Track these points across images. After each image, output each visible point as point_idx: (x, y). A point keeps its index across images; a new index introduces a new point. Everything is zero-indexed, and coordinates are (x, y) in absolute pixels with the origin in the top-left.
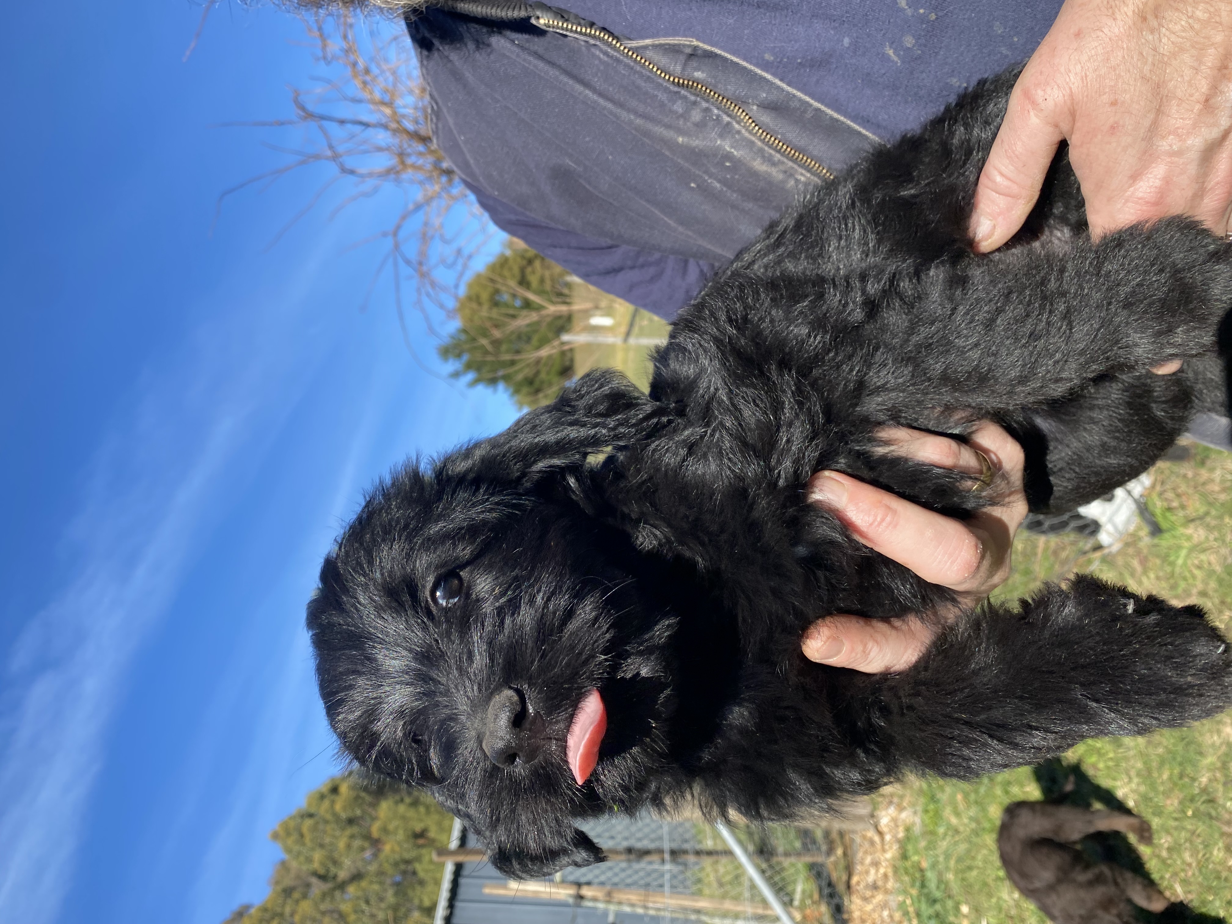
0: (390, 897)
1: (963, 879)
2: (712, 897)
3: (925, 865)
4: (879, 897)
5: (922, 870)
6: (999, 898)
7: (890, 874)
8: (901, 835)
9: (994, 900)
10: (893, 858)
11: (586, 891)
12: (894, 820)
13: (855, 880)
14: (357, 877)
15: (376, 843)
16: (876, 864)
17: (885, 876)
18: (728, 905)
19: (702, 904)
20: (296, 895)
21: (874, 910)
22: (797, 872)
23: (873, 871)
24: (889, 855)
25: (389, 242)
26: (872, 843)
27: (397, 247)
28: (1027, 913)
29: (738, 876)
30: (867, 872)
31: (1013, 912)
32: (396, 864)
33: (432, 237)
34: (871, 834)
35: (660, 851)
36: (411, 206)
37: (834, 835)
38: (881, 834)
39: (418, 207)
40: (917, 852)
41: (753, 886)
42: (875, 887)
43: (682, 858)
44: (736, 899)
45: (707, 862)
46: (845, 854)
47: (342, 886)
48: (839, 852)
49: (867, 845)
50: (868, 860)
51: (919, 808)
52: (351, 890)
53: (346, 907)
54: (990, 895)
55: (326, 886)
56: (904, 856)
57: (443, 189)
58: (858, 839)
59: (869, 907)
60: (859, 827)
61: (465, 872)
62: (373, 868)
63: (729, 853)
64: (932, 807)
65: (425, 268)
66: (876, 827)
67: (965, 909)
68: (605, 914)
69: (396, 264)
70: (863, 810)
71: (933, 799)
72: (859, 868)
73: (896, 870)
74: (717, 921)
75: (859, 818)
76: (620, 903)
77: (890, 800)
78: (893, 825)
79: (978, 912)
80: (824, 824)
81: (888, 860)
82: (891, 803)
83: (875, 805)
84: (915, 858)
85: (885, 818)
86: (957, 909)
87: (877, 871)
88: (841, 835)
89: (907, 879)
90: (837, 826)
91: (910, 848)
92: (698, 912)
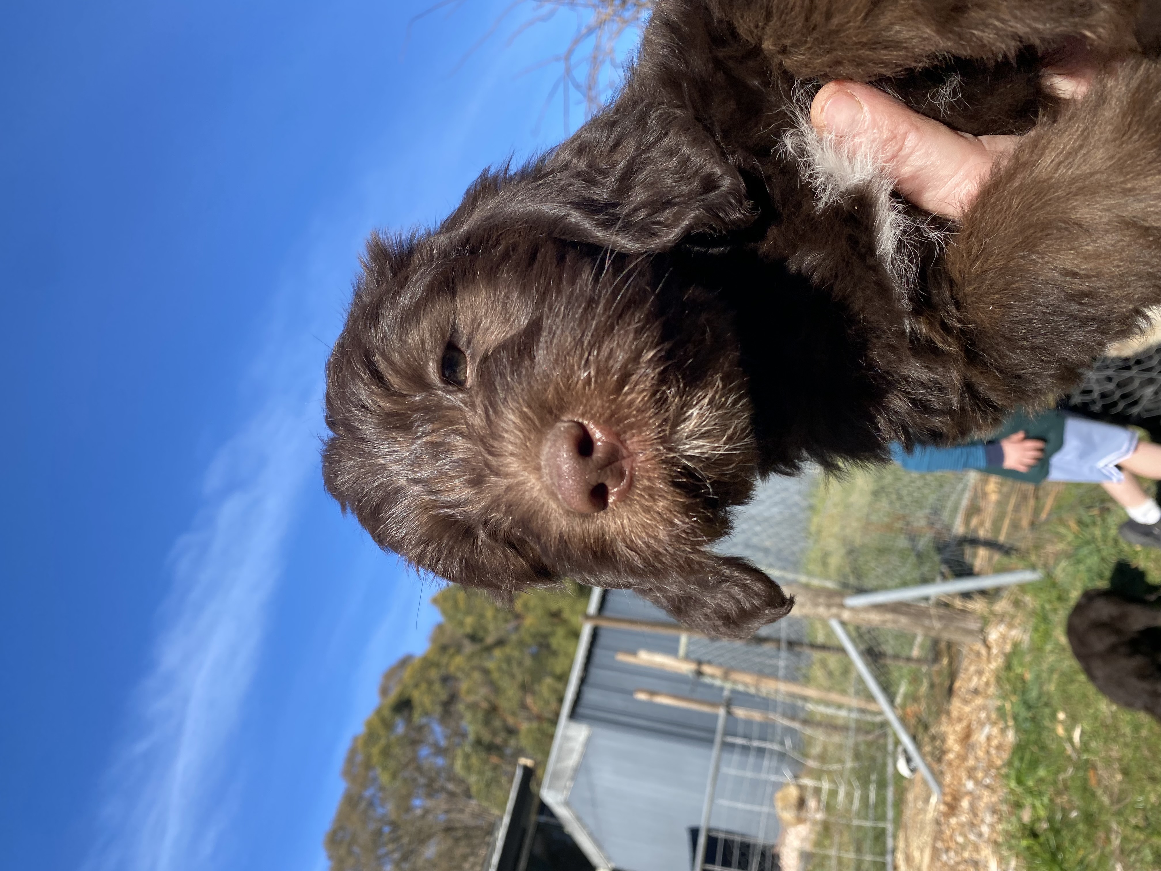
0: (528, 662)
1: (1064, 691)
2: (819, 687)
3: (1028, 676)
4: (979, 701)
5: (1024, 681)
7: (993, 680)
8: (1008, 648)
10: (997, 670)
11: (707, 669)
12: (1004, 638)
13: (957, 684)
14: (500, 643)
15: (518, 617)
16: (980, 673)
17: (987, 684)
18: (834, 697)
19: (811, 692)
20: (452, 651)
22: (902, 677)
23: (975, 679)
24: (993, 665)
25: (560, 68)
26: (978, 654)
27: (568, 71)
29: (847, 669)
30: (970, 679)
32: (534, 636)
33: (603, 62)
34: (979, 646)
35: (778, 641)
36: (584, 30)
37: (943, 645)
38: (988, 648)
39: (591, 31)
40: (1021, 664)
41: (860, 680)
42: (976, 692)
43: (797, 649)
44: (843, 692)
45: (817, 655)
46: (950, 663)
47: (488, 649)
48: (945, 661)
49: (972, 656)
50: (972, 668)
51: (1030, 627)
52: (497, 653)
54: (1088, 706)
55: (477, 647)
56: (1008, 667)
57: (616, 13)
58: (965, 651)
59: (967, 709)
60: (967, 640)
61: (603, 640)
62: (514, 637)
63: (841, 650)
64: (1043, 627)
65: (593, 93)
66: (985, 642)
67: (1061, 716)
69: (566, 90)
70: (973, 625)
71: (1045, 619)
72: (962, 675)
73: (998, 680)
74: (822, 709)
75: (969, 632)
76: (735, 682)
77: (1001, 618)
78: (1001, 640)
79: (1073, 719)
80: (933, 634)
81: (992, 670)
82: (1001, 621)
83: (985, 621)
84: (1019, 670)
85: (994, 635)
86: (1053, 716)
87: (979, 679)
88: (950, 645)
89: (1008, 687)
90: (946, 636)
91: (1015, 662)
92: (805, 699)
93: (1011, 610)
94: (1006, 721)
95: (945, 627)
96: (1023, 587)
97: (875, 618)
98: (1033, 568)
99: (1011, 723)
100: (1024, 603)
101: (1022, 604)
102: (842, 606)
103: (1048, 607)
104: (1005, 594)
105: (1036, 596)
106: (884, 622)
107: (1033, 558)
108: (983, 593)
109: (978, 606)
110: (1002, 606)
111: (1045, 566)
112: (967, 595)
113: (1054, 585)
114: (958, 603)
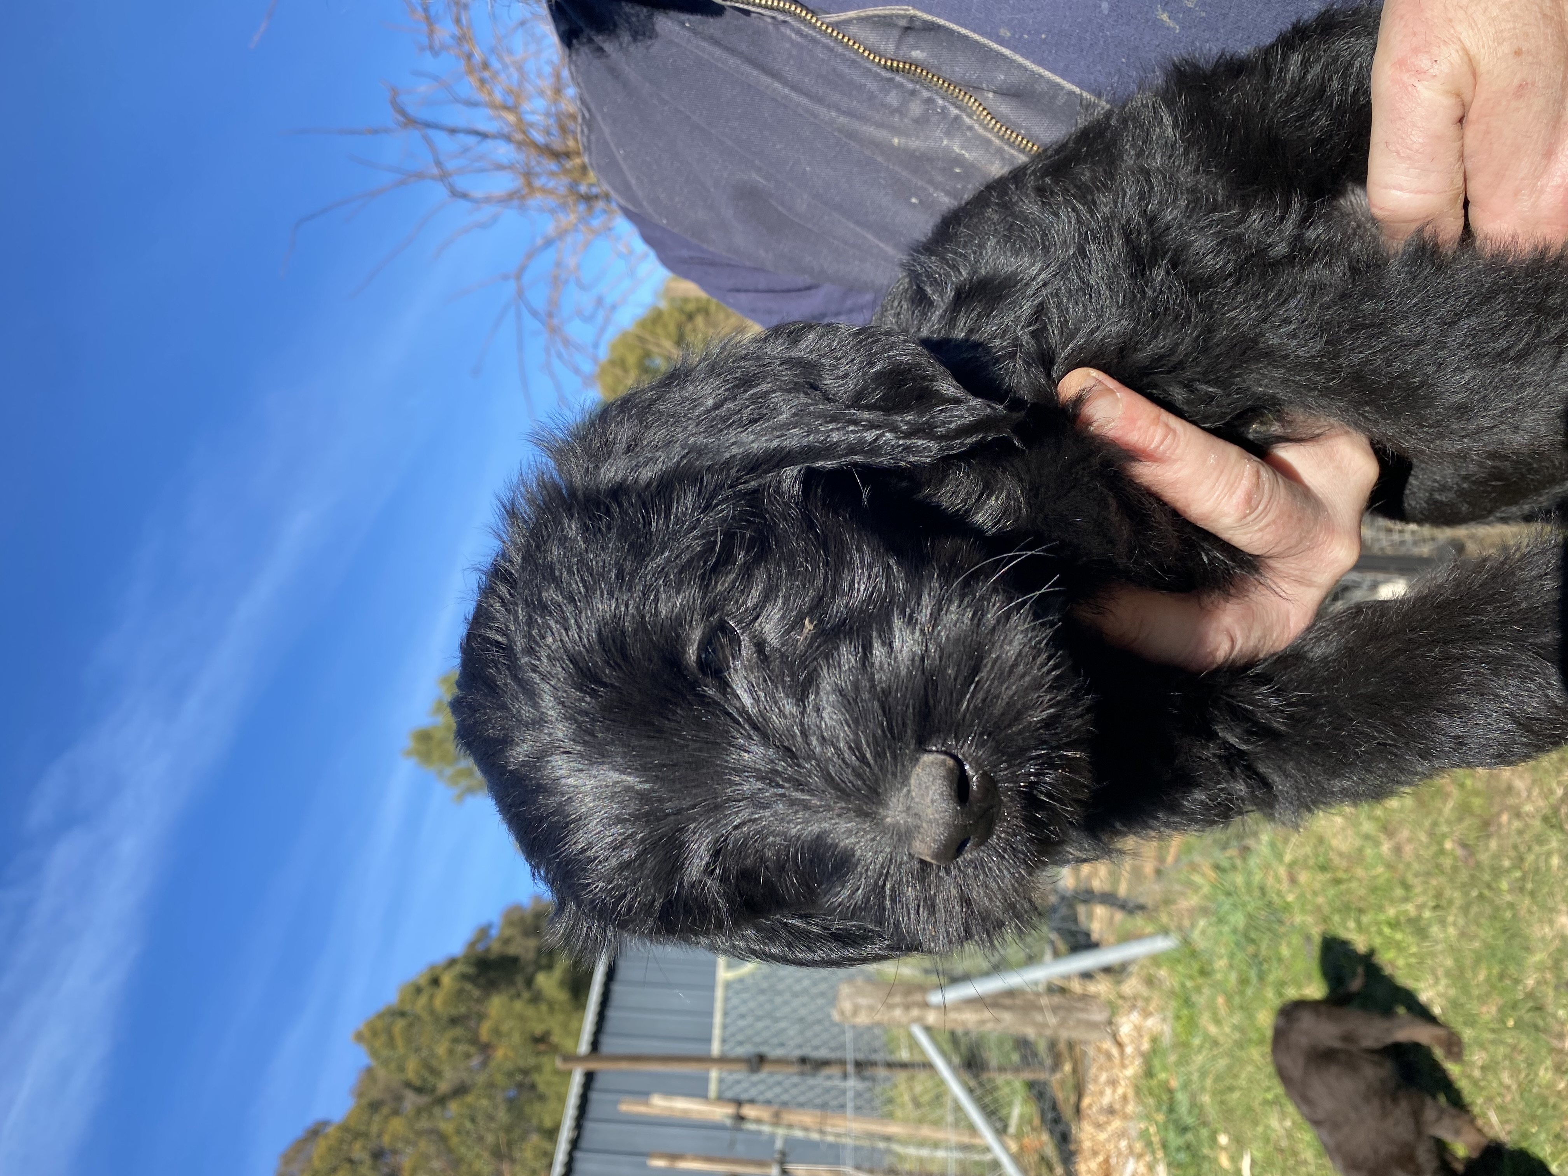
0: (502, 1115)
1: (1222, 1103)
2: (906, 1121)
3: (1174, 1084)
4: (1117, 1124)
5: (1170, 1091)
6: (1267, 1127)
7: (1131, 1093)
8: (1146, 1046)
9: (1260, 1129)
10: (1136, 1076)
11: (749, 1111)
12: (1138, 1029)
13: (1086, 1101)
14: (460, 1090)
15: (486, 1049)
16: (1113, 1083)
17: (1125, 1098)
18: (926, 1131)
19: (893, 1129)
20: (385, 1110)
21: (1108, 1140)
22: (1014, 1092)
23: (1108, 1091)
24: (1130, 1072)
25: (511, 286)
26: (1109, 1056)
27: (520, 293)
28: (1301, 1146)
29: (940, 1095)
30: (1102, 1093)
31: (1284, 1144)
32: (510, 1074)
33: (566, 282)
34: (1108, 1045)
35: (842, 1062)
36: (539, 241)
37: (1062, 1046)
38: (1120, 1045)
39: (549, 243)
40: (1165, 1068)
41: (958, 1108)
42: (1111, 1111)
43: (868, 1073)
44: (937, 1123)
45: (901, 1076)
46: (1075, 1071)
47: (442, 1101)
48: (1067, 1067)
49: (1102, 1059)
50: (1103, 1077)
51: (1170, 1014)
52: (453, 1107)
53: (447, 1127)
54: (1255, 1123)
55: (424, 1100)
56: (1149, 1073)
57: (582, 220)
58: (1091, 1052)
59: (1102, 1136)
60: (1093, 1036)
61: (599, 1083)
62: (481, 1079)
63: (928, 1066)
64: (1185, 1012)
65: (556, 321)
66: (1115, 1037)
67: (1223, 1139)
68: (772, 1138)
69: (519, 316)
70: (1098, 1016)
71: (1187, 1002)
72: (1091, 1087)
73: (1138, 1090)
74: (912, 1151)
75: (1093, 1026)
76: (790, 1126)
77: (1132, 1003)
78: (1136, 1035)
79: (1239, 1143)
80: (1048, 1032)
81: (1128, 1078)
82: (1134, 1007)
83: (1113, 1009)
84: (1163, 1076)
85: (1126, 1026)
86: (1213, 1139)
87: (1114, 1091)
88: (1071, 1045)
89: (1151, 1101)
90: (1064, 1035)
91: (1157, 1063)
92: (888, 1139)
93: (1144, 991)
94: (1153, 1153)
95: (1063, 1023)
96: (1156, 960)
97: (970, 1018)
98: (1165, 931)
99: (1160, 1154)
100: (1160, 980)
101: (1156, 981)
102: (926, 1005)
103: (1189, 984)
104: (1134, 969)
105: (1172, 969)
106: (983, 1022)
107: (1164, 919)
108: (1107, 970)
109: (1102, 987)
110: (1131, 985)
111: (1180, 928)
112: (1087, 976)
113: (1194, 954)
114: (1076, 986)
